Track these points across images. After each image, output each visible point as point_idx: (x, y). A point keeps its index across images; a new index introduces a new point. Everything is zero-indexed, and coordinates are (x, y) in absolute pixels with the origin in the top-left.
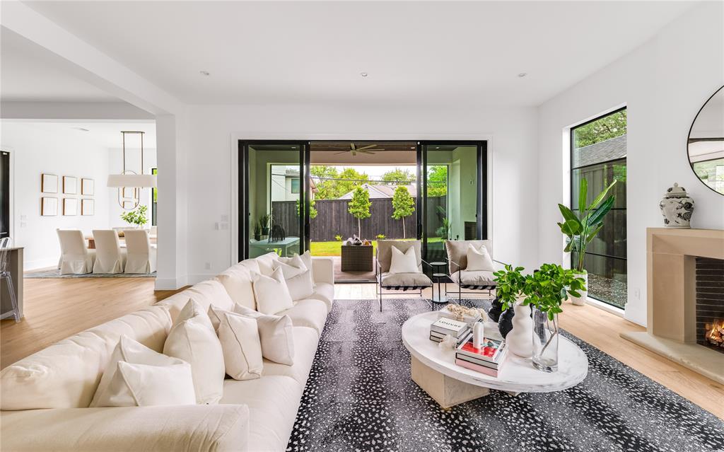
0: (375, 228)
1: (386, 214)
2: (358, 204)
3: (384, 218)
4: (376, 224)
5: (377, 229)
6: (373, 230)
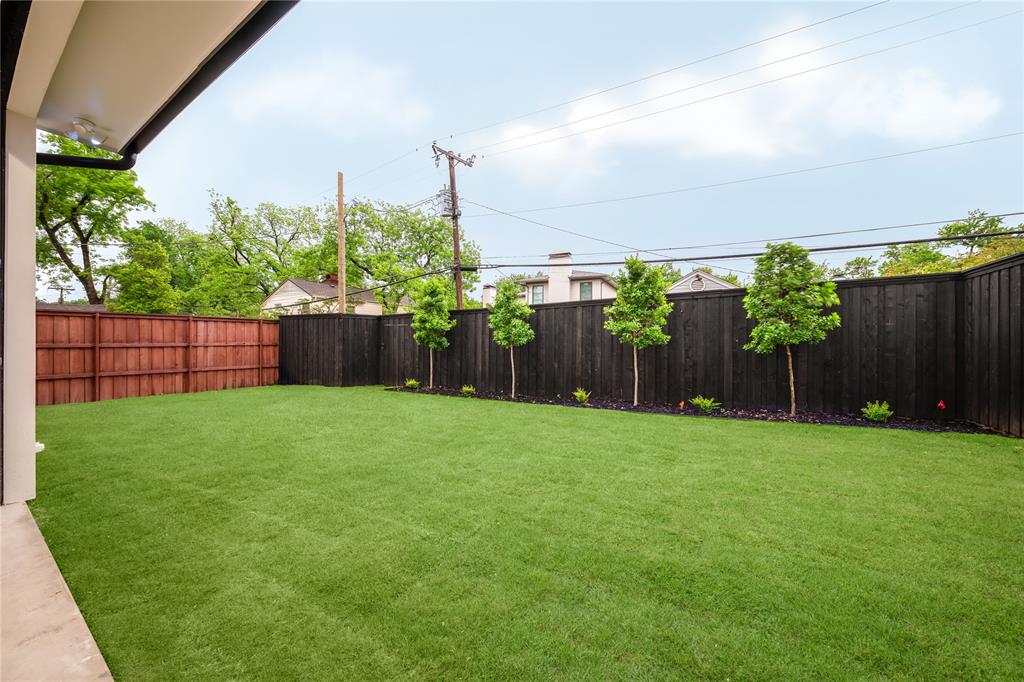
0: (689, 375)
1: (727, 337)
3: (721, 348)
4: (695, 364)
5: (695, 379)
6: (683, 380)
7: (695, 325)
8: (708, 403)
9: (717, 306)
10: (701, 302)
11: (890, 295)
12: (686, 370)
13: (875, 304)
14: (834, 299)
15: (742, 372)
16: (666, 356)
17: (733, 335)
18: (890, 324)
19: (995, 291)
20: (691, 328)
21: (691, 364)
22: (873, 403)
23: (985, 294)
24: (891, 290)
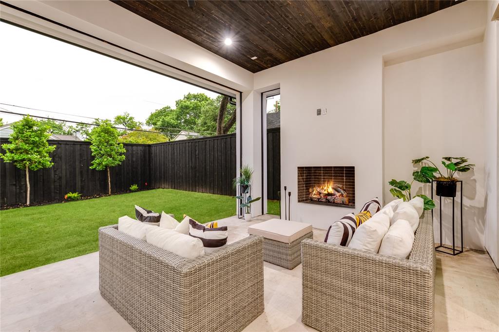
1: (77, 163)
2: (26, 147)
3: (75, 169)
4: (60, 178)
5: (60, 186)
6: (53, 187)
7: (60, 158)
8: (76, 195)
9: (72, 148)
10: (63, 145)
11: (134, 149)
12: (55, 181)
13: (130, 152)
14: (124, 150)
15: (85, 180)
16: (42, 174)
17: (80, 162)
18: (134, 159)
19: (158, 151)
20: (57, 159)
21: (58, 178)
22: (133, 185)
23: (156, 151)
24: (134, 148)
